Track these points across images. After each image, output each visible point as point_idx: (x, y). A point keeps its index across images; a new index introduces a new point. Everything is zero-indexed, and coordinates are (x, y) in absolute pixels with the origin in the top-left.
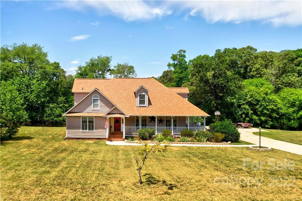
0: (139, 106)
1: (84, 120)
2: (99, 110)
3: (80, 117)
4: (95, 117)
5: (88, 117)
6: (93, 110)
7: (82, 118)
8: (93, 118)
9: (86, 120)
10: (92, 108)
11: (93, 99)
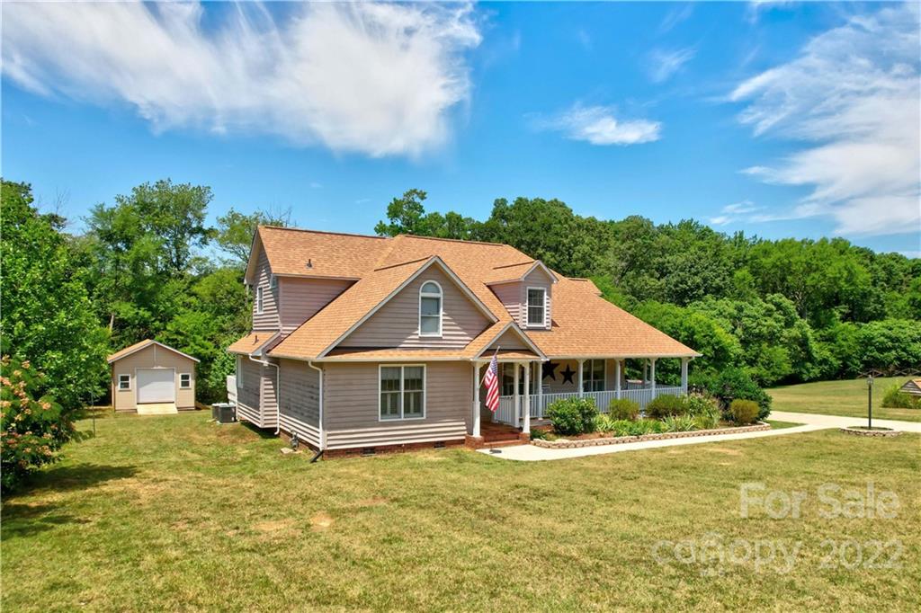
0: (529, 329)
1: (390, 376)
2: (440, 339)
3: (376, 364)
4: (429, 363)
5: (403, 366)
6: (421, 339)
7: (382, 368)
8: (422, 368)
9: (396, 378)
10: (419, 332)
11: (423, 298)
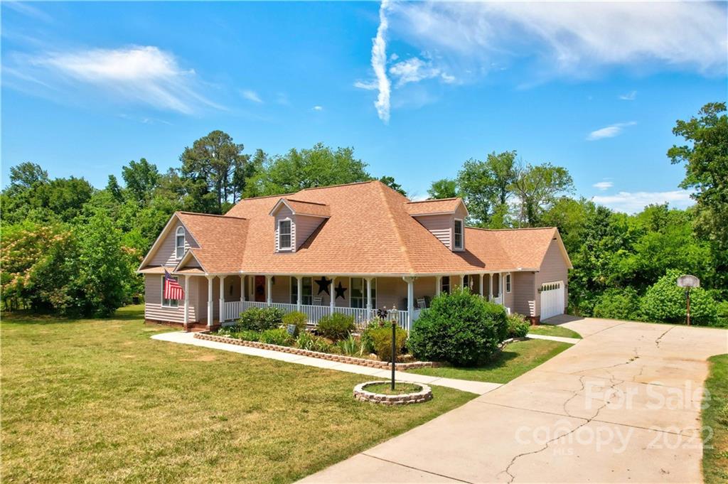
0: (280, 252)
3: (160, 275)
6: (176, 260)
7: (163, 277)
10: (175, 257)
11: (178, 237)
